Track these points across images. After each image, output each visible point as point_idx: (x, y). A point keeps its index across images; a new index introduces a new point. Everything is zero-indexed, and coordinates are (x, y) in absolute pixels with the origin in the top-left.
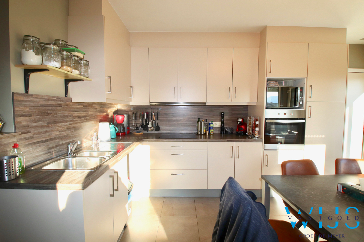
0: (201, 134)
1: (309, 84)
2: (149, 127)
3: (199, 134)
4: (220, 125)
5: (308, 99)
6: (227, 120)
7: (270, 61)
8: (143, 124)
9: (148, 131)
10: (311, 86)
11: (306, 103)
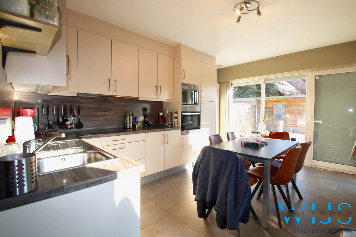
0: (130, 128)
1: (202, 90)
2: (68, 125)
3: (128, 128)
4: (144, 119)
5: (202, 99)
6: (149, 114)
7: (184, 70)
8: (58, 121)
9: (67, 129)
10: (203, 91)
11: (200, 102)
